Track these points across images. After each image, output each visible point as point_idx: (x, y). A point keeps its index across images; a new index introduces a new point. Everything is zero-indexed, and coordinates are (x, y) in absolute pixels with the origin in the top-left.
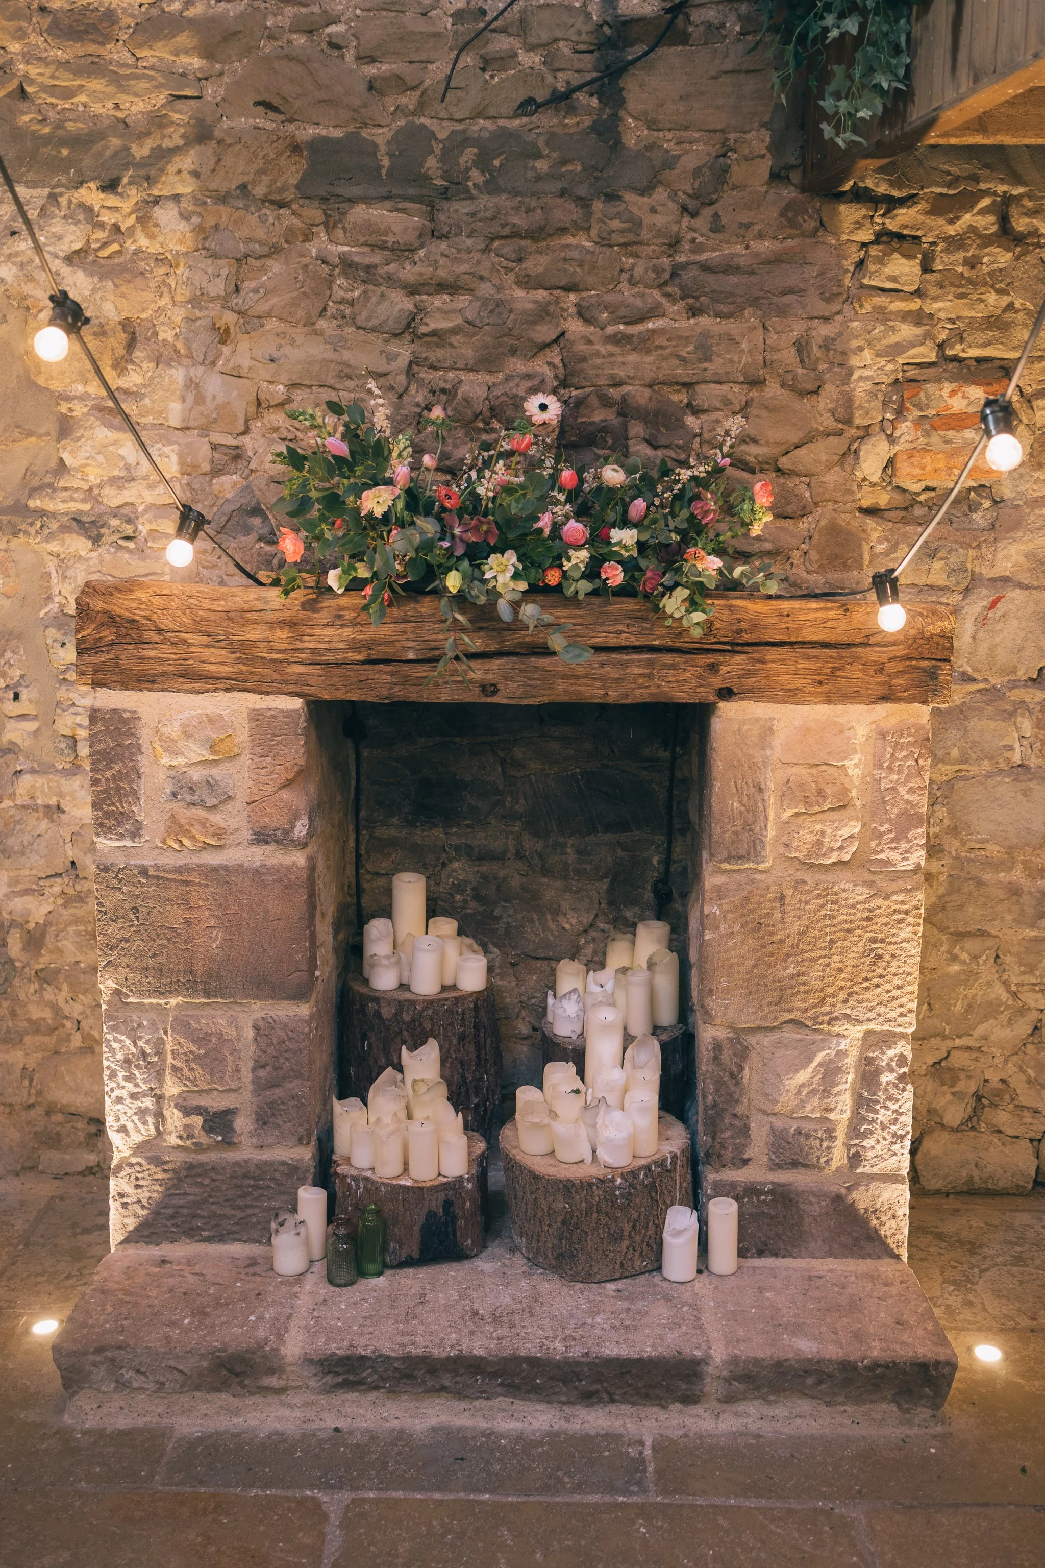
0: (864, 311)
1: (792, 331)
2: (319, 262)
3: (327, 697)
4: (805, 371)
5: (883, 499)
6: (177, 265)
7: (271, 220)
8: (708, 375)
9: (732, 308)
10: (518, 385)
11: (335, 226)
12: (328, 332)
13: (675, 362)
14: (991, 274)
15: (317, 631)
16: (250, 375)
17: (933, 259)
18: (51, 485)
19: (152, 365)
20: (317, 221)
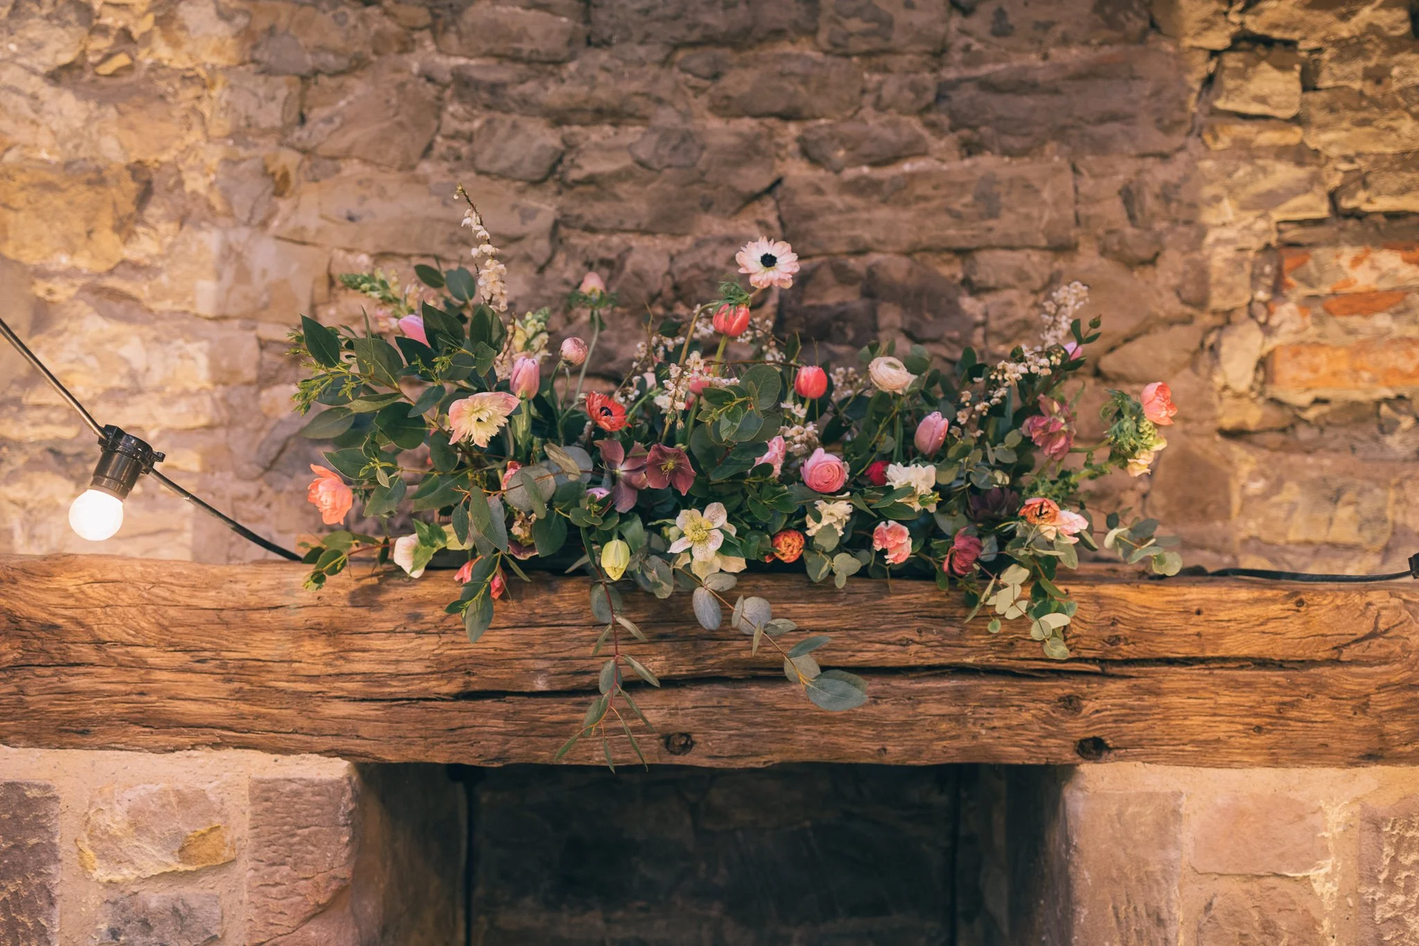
0: (1220, 146)
1: (1116, 173)
2: (422, 80)
3: (392, 757)
4: (1136, 231)
5: (1253, 416)
6: (213, 84)
7: (352, 20)
8: (994, 238)
9: (1027, 142)
10: (714, 253)
11: (445, 30)
12: (435, 179)
13: (945, 219)
14: (1403, 92)
15: (376, 643)
16: (318, 241)
17: (1317, 73)
18: (17, 401)
19: (173, 227)
20: (421, 23)
